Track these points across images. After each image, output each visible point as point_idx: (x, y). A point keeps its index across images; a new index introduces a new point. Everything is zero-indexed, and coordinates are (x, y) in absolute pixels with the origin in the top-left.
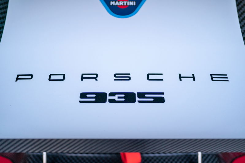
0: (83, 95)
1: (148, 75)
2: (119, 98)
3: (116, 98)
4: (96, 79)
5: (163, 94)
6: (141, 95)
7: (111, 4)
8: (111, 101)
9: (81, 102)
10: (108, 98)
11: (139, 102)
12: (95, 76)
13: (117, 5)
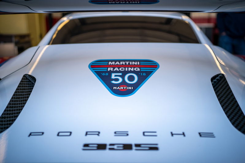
0: (86, 145)
1: (144, 133)
2: (118, 147)
3: (115, 147)
4: (98, 135)
5: (157, 144)
6: (137, 145)
7: (114, 89)
8: (110, 149)
9: (84, 150)
10: (108, 147)
11: (136, 150)
12: (97, 133)
13: (118, 89)
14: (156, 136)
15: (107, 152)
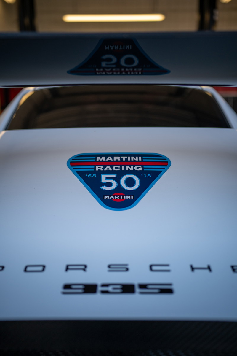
0: (67, 286)
1: (151, 266)
2: (114, 289)
3: (110, 289)
4: (84, 270)
5: (170, 285)
6: (143, 286)
7: (105, 198)
8: (103, 292)
9: (64, 293)
10: (100, 289)
11: (142, 293)
12: (83, 267)
13: (112, 199)
14: (169, 271)
15: (98, 297)
